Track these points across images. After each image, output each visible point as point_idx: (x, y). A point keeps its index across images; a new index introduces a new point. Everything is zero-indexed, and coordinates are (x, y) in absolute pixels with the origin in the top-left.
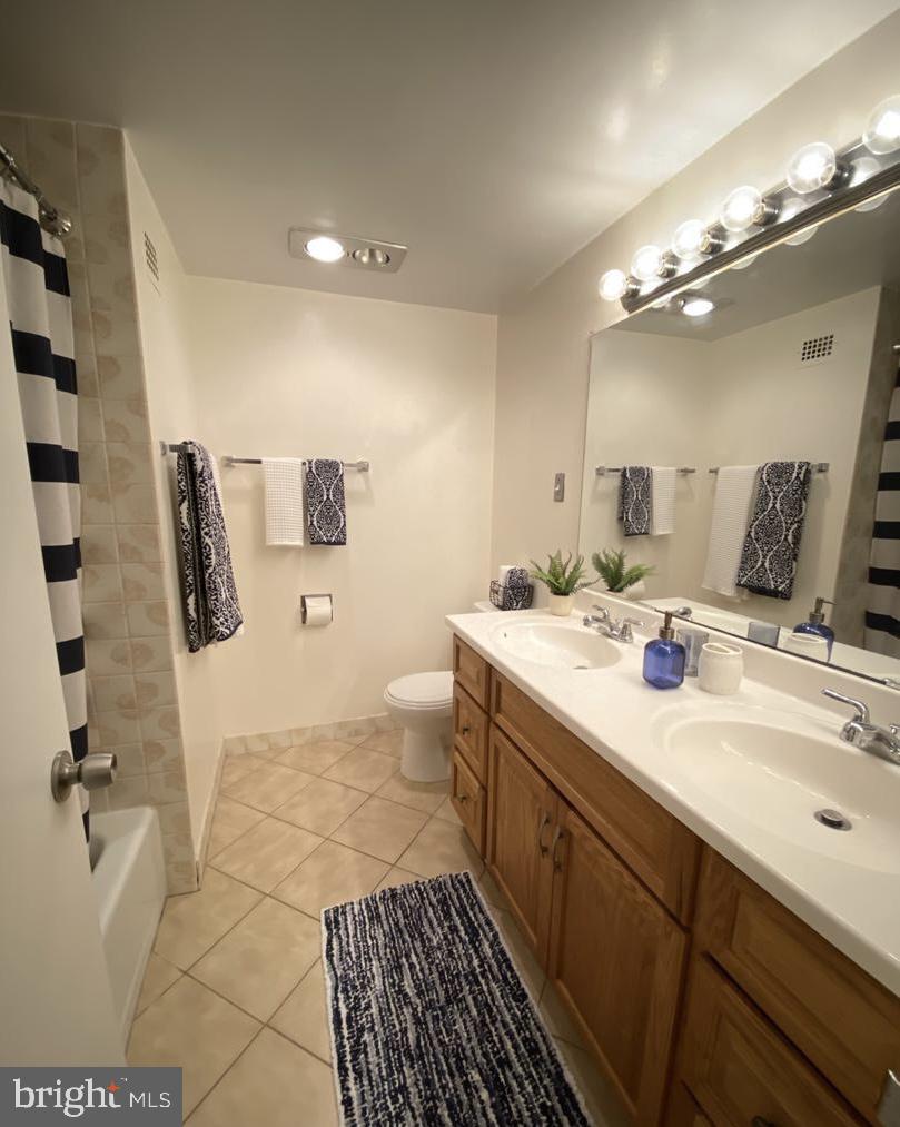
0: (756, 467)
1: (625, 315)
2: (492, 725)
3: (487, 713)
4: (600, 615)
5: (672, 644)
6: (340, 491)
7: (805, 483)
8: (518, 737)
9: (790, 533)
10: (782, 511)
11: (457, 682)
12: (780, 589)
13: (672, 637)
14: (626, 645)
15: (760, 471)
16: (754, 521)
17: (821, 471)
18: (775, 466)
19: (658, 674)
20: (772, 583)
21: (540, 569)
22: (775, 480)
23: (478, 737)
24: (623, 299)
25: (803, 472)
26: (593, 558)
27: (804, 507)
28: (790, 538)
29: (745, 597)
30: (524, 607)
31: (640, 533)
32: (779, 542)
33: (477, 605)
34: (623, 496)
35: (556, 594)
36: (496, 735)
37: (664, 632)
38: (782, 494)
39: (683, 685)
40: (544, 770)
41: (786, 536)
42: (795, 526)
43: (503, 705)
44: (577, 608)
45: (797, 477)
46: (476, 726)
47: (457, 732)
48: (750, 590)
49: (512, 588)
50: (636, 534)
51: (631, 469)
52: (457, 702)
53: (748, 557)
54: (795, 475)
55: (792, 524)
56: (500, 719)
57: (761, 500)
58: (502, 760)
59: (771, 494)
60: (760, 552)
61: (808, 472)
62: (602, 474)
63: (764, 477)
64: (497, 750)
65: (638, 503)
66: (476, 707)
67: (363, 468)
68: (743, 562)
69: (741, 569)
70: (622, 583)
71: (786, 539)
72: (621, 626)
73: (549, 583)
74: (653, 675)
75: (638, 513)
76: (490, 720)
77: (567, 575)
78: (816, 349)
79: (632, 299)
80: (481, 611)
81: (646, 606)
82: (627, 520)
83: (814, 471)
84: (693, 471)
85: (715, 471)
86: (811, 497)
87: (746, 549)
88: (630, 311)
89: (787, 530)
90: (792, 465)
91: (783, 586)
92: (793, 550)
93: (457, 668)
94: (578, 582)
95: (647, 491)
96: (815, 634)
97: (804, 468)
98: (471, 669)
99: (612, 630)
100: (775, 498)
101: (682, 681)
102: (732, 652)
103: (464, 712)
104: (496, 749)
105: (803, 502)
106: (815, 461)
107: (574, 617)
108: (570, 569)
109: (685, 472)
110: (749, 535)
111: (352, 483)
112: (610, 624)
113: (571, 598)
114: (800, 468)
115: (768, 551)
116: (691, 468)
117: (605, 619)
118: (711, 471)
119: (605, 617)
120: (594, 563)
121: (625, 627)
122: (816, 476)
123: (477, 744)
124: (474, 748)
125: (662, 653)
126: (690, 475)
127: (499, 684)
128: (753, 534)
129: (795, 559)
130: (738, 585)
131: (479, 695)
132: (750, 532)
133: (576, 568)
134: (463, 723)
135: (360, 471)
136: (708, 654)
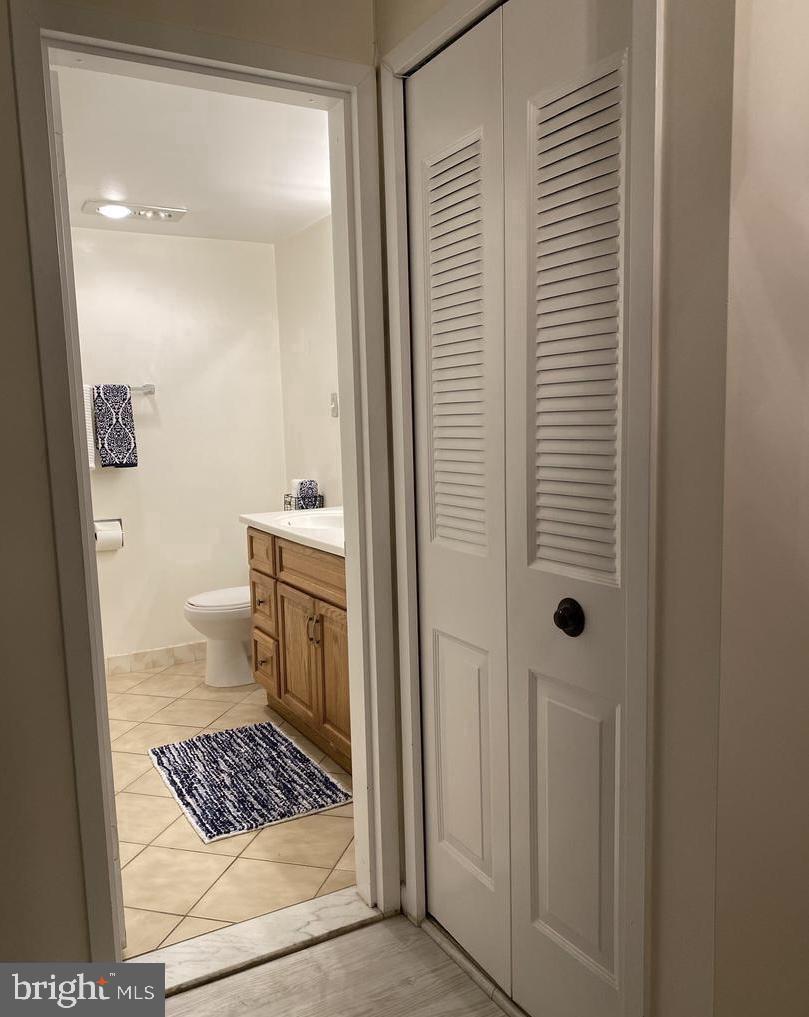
2: (278, 584)
3: (275, 578)
6: (128, 414)
23: (270, 602)
43: (284, 563)
46: (268, 594)
49: (303, 498)
56: (283, 574)
58: (286, 605)
66: (267, 578)
67: (149, 391)
76: (276, 581)
93: (252, 556)
98: (262, 551)
103: (259, 592)
104: (282, 601)
111: (140, 406)
123: (270, 608)
124: (268, 614)
127: (280, 549)
131: (268, 567)
135: (146, 394)
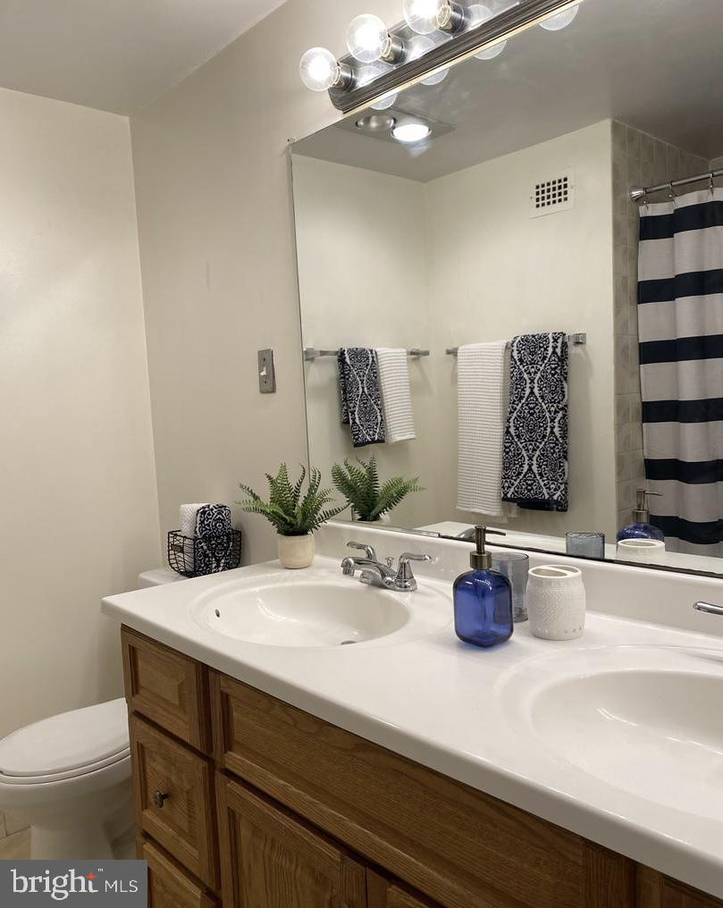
0: (503, 343)
1: (339, 116)
2: (219, 777)
3: (206, 756)
4: (362, 555)
5: (489, 575)
7: (563, 358)
8: (274, 783)
9: (556, 425)
10: (542, 397)
11: (136, 715)
12: (555, 497)
13: (490, 566)
14: (410, 595)
15: (509, 347)
16: (511, 412)
17: (578, 343)
18: (525, 339)
19: (479, 627)
20: (545, 491)
21: (256, 498)
22: (528, 358)
23: (190, 803)
24: (331, 91)
25: (559, 345)
26: (334, 474)
27: (566, 390)
28: (556, 430)
29: (513, 515)
30: (228, 567)
31: (373, 441)
32: (544, 436)
33: (143, 576)
34: (345, 390)
35: (288, 533)
36: (229, 791)
37: (477, 559)
38: (539, 375)
39: (514, 637)
40: (331, 829)
41: (552, 428)
42: (560, 415)
43: (238, 734)
44: (324, 554)
45: (554, 352)
46: (187, 786)
47: (145, 805)
48: (518, 505)
49: (207, 539)
50: (369, 443)
51: (350, 351)
52: (139, 750)
53: (510, 460)
54: (550, 350)
55: (556, 412)
56: (235, 760)
57: (515, 384)
58: (245, 833)
59: (526, 376)
60: (524, 453)
61: (564, 345)
62: (312, 360)
63: (515, 354)
64: (232, 816)
65: (365, 400)
66: (181, 751)
68: (506, 468)
69: (505, 477)
70: (380, 506)
71: (552, 432)
72: (395, 568)
73: (274, 517)
74: (473, 627)
75: (368, 413)
76: (211, 767)
77: (300, 503)
78: (552, 193)
79: (346, 93)
80: (155, 585)
81: (428, 533)
82: (354, 423)
83: (570, 344)
84: (426, 353)
85: (453, 353)
86: (571, 377)
87: (506, 450)
88: (346, 111)
89: (552, 421)
90: (546, 336)
91: (559, 493)
92: (562, 445)
93: (134, 687)
94: (321, 512)
95: (374, 382)
96: (643, 537)
97: (560, 341)
98: (162, 683)
99: (384, 576)
100: (532, 381)
101: (512, 630)
102: (570, 574)
103: (156, 766)
104: (232, 814)
105: (564, 383)
106: (570, 331)
107: (319, 567)
108: (304, 492)
109: (416, 355)
110: (508, 432)
112: (378, 566)
113: (309, 539)
114: (555, 340)
115: (534, 450)
116: (423, 349)
117: (369, 559)
118: (449, 352)
119: (369, 555)
120: (335, 481)
121: (403, 566)
122: (573, 350)
123: (191, 816)
124: (185, 827)
125: (479, 592)
126: (423, 358)
127: (225, 698)
128: (512, 430)
129: (565, 458)
130: (505, 499)
131: (185, 727)
132: (508, 428)
133: (313, 488)
134: (155, 790)
136: (539, 582)
